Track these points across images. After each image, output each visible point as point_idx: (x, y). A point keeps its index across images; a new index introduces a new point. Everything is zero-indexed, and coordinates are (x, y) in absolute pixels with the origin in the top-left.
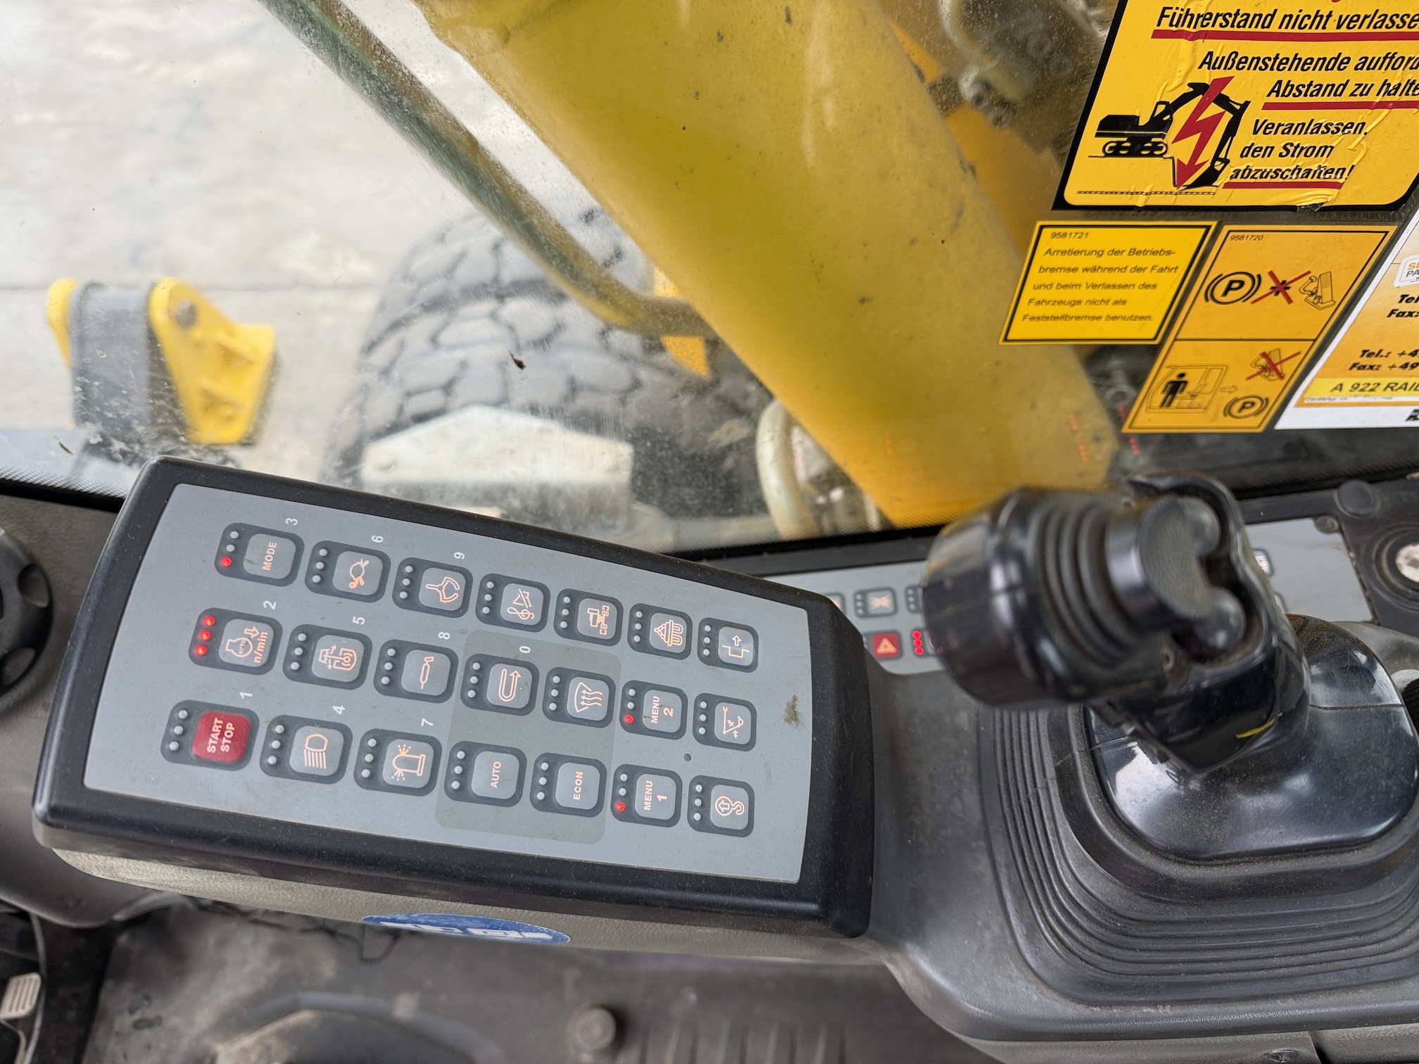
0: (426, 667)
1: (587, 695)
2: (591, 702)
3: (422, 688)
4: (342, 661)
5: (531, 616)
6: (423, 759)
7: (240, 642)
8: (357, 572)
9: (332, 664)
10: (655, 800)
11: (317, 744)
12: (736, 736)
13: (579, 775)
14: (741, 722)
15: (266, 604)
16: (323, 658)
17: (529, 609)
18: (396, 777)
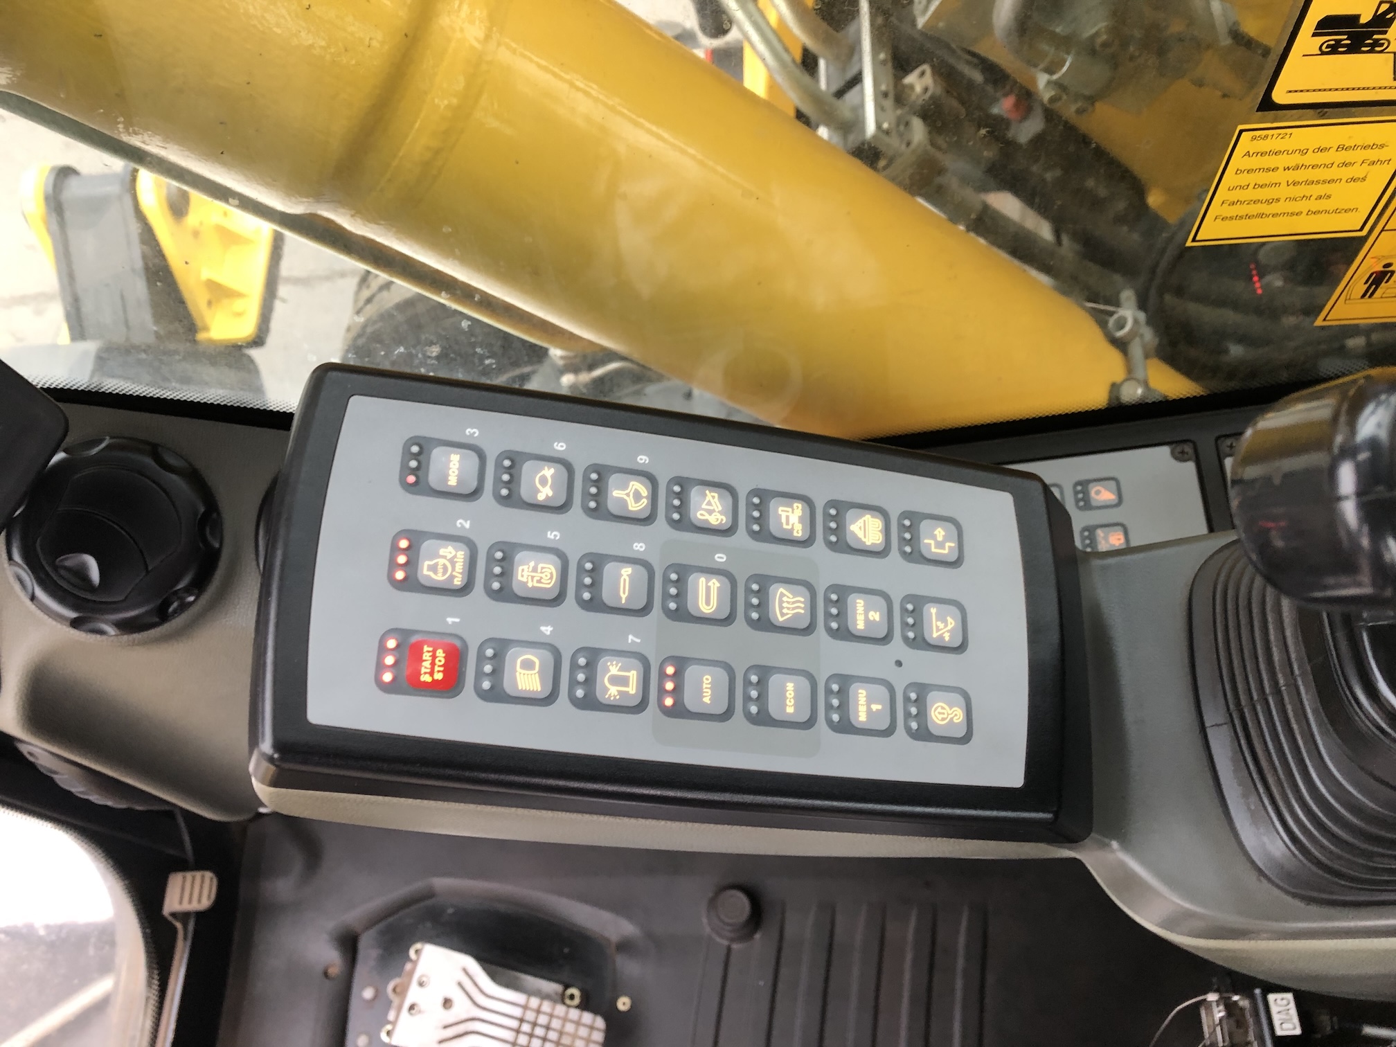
0: (625, 580)
1: (788, 602)
2: (794, 609)
3: (623, 601)
4: (541, 578)
5: (722, 520)
6: (633, 676)
7: (436, 564)
8: (543, 481)
9: (532, 581)
10: (869, 711)
11: (528, 665)
12: (947, 639)
13: (790, 686)
14: (951, 623)
15: (460, 523)
16: (522, 576)
17: (719, 512)
18: (610, 696)
